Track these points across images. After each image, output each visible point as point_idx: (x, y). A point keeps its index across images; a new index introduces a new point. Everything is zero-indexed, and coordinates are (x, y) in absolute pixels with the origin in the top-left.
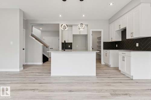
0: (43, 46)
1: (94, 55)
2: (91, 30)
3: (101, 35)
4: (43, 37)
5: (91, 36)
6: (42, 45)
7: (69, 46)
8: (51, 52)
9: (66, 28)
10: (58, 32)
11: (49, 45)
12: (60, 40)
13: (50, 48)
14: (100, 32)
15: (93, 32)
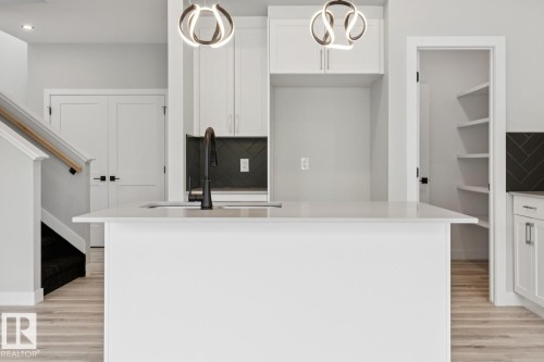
0: (44, 162)
1: (434, 241)
2: (414, 43)
3: (487, 79)
4: (47, 92)
5: (413, 88)
6: (36, 153)
7: (245, 165)
8: (102, 224)
9: (215, 38)
10: (161, 49)
11: (87, 156)
12: (169, 110)
13: (95, 172)
14: (483, 55)
15: (423, 53)
